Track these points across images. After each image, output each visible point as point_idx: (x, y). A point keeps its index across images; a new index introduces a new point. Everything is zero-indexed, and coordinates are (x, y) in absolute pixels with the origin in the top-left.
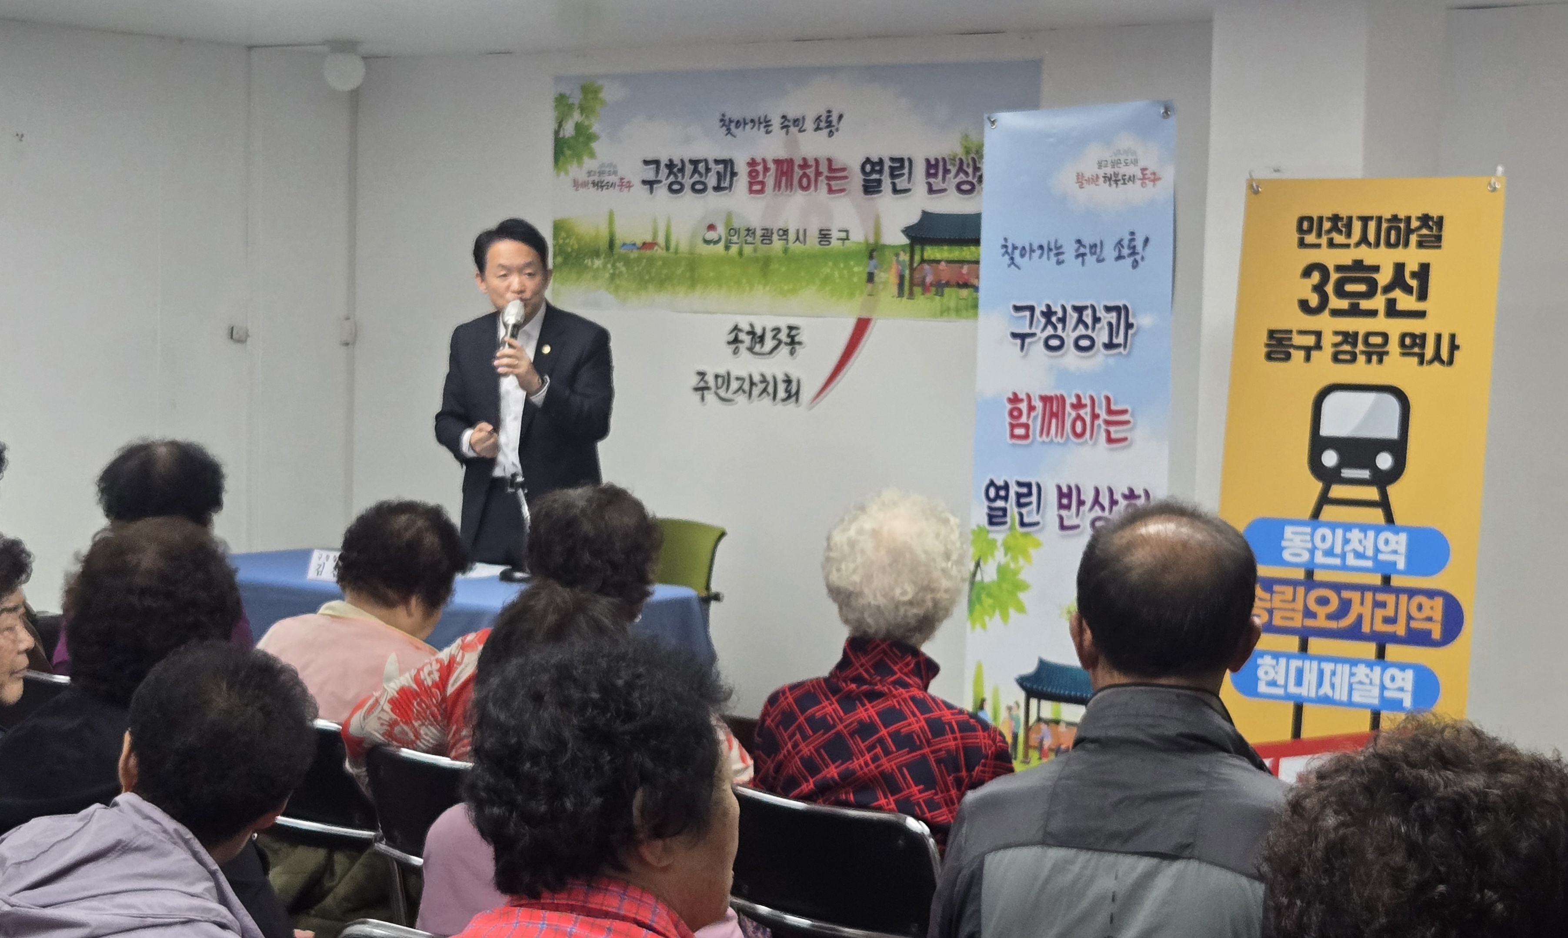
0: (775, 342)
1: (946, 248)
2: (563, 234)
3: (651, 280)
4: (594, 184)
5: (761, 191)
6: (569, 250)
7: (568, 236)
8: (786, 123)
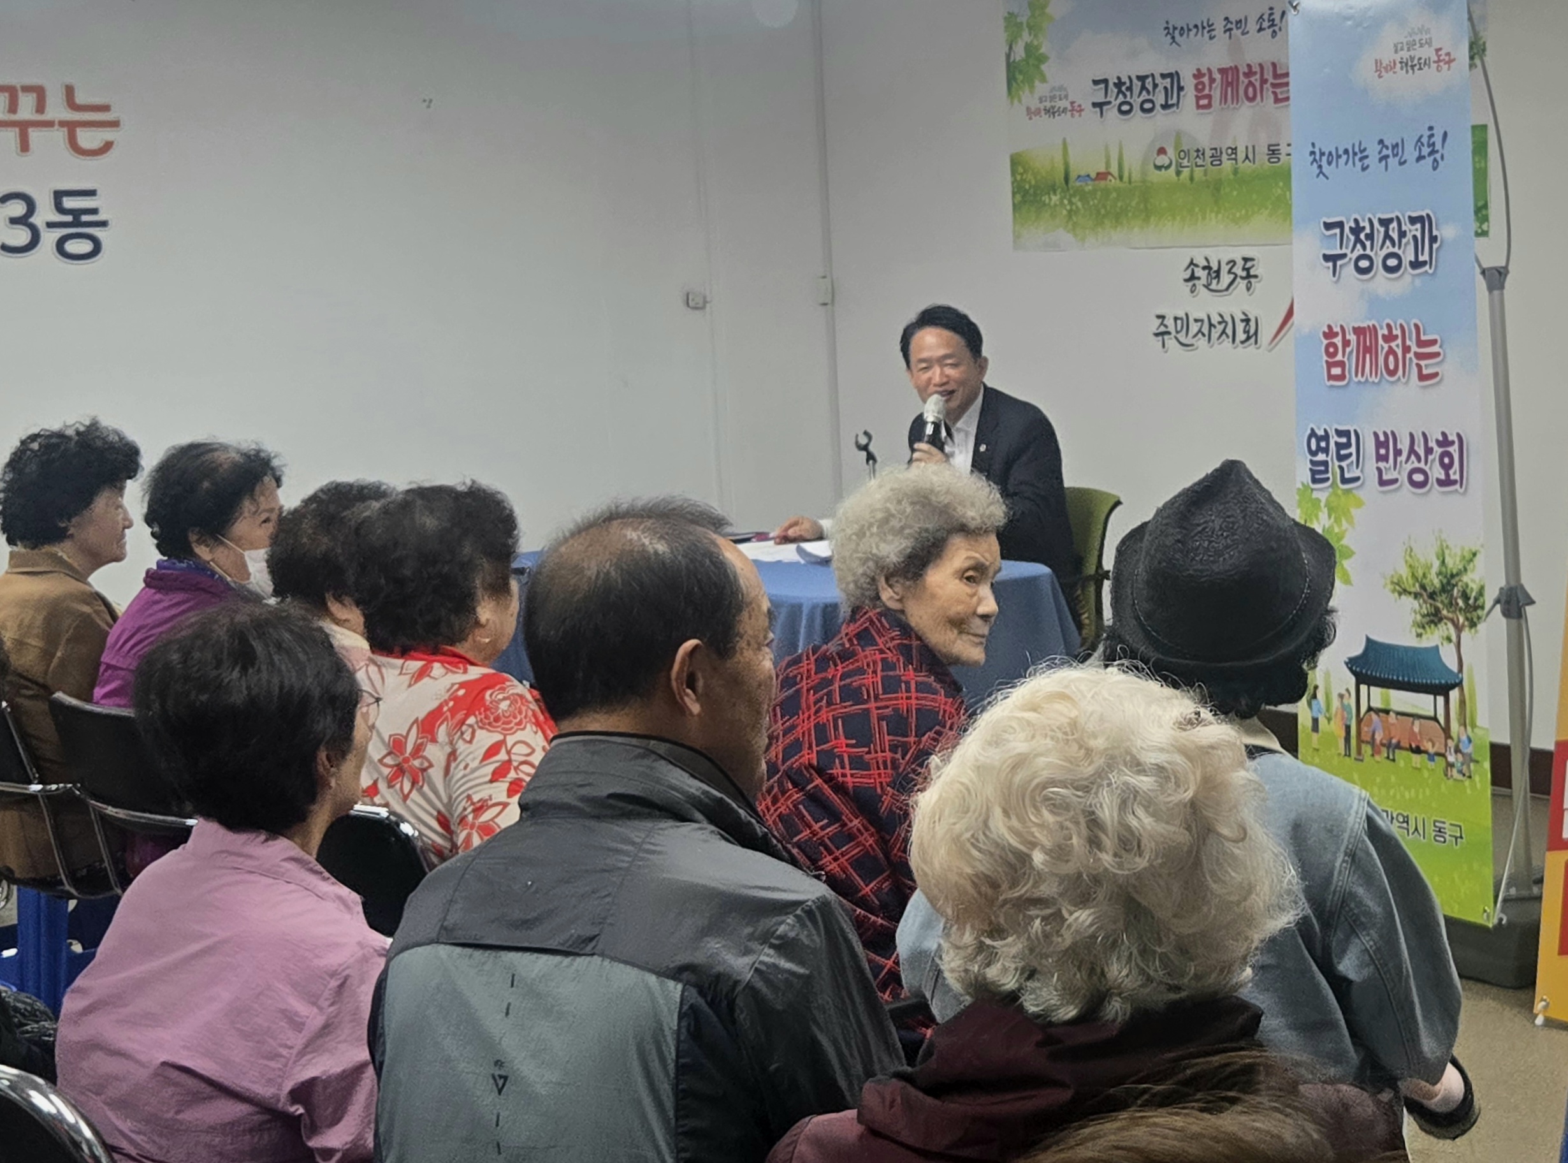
0: (1232, 276)
2: (1021, 169)
3: (1108, 215)
4: (1047, 111)
5: (1209, 106)
6: (1027, 186)
7: (1025, 171)
8: (1229, 26)
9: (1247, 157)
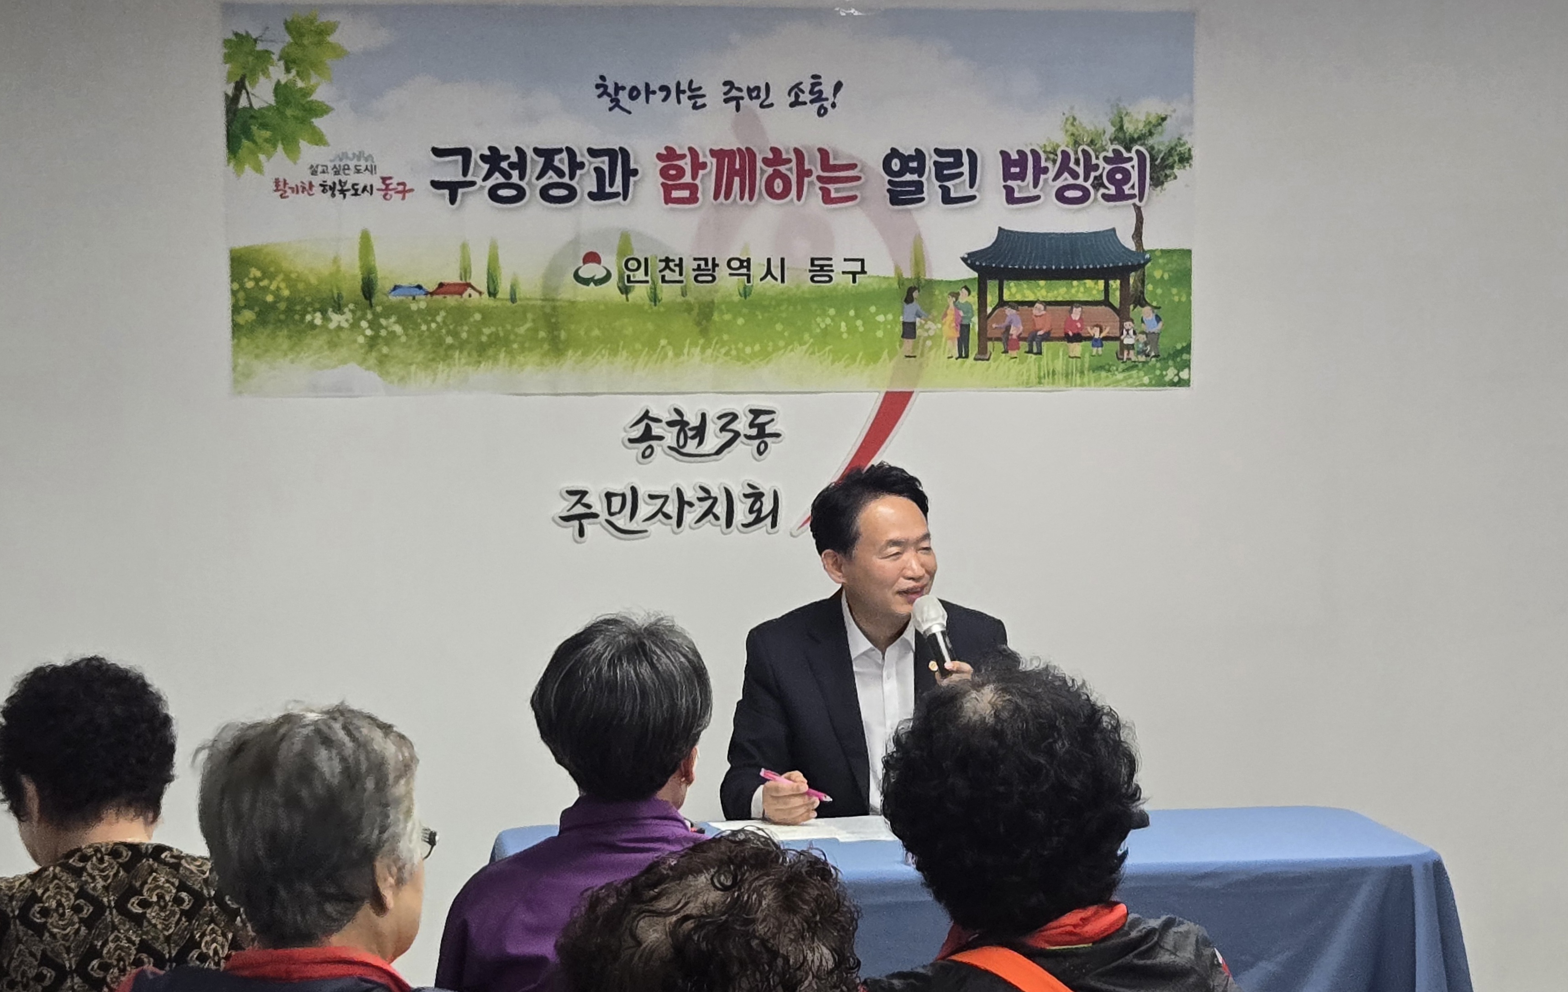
0: (730, 435)
1: (1042, 283)
2: (255, 272)
3: (461, 345)
4: (327, 188)
5: (693, 199)
6: (270, 298)
7: (267, 275)
8: (734, 93)
9: (769, 272)
